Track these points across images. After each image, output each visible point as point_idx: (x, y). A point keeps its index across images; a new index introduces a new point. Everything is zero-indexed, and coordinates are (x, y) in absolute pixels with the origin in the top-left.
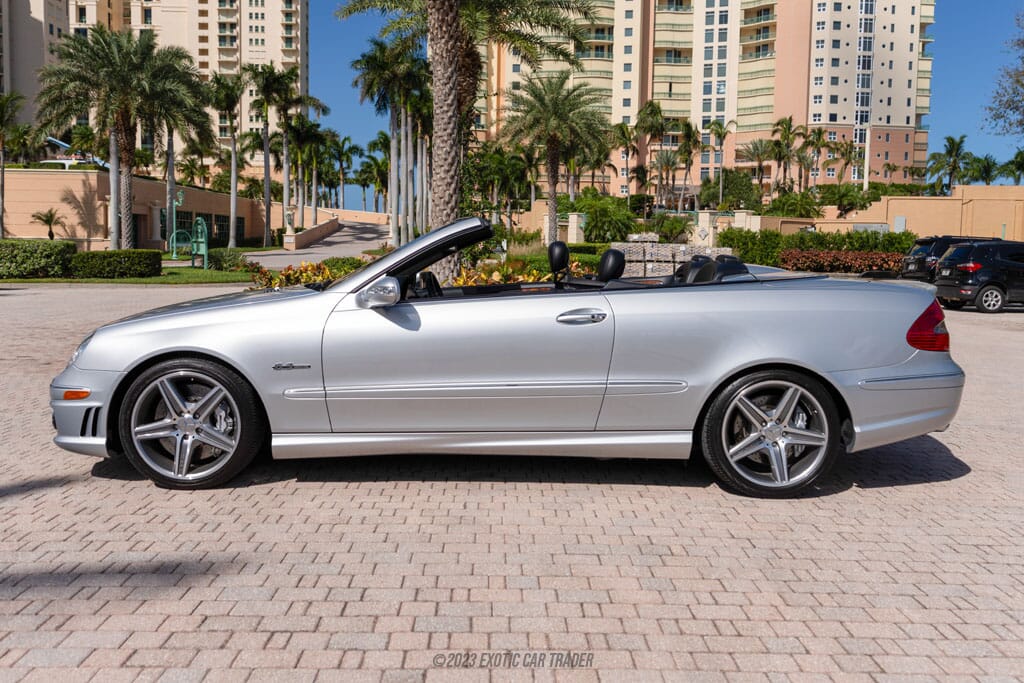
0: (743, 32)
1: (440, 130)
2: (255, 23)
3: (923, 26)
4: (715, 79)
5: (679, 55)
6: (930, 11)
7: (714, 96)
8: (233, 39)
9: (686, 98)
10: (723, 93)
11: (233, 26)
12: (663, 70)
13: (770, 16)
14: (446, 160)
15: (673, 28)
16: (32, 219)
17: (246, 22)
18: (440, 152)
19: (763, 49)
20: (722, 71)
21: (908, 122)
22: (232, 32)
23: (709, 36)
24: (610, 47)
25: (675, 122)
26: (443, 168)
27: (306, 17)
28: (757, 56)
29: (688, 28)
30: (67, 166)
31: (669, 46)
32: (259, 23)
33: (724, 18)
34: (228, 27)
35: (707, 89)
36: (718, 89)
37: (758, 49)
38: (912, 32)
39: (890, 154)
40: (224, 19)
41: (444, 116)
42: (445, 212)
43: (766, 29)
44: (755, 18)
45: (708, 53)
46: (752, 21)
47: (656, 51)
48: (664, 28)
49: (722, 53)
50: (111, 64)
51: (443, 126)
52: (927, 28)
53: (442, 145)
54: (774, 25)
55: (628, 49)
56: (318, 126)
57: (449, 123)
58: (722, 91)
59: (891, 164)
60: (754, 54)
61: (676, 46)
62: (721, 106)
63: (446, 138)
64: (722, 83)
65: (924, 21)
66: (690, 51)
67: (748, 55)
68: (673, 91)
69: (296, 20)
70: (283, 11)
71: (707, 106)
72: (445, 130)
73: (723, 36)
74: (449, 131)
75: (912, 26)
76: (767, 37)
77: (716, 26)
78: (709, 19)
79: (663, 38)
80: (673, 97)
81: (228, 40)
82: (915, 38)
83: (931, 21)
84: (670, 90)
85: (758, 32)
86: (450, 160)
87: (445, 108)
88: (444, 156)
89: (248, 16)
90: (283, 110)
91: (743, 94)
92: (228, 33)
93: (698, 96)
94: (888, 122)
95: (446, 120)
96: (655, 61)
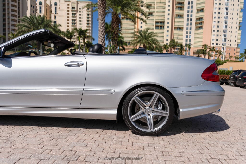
0: (196, 23)
1: (100, 33)
2: (80, 20)
3: (239, 23)
4: (189, 35)
5: (180, 29)
6: (241, 19)
7: (188, 39)
8: (75, 23)
9: (182, 39)
10: (191, 38)
11: (75, 20)
12: (176, 32)
13: (202, 20)
14: (101, 41)
15: (179, 22)
17: (78, 19)
18: (100, 39)
19: (201, 28)
20: (190, 33)
21: (235, 46)
22: (75, 21)
23: (188, 24)
24: (164, 26)
25: (179, 45)
27: (92, 18)
28: (199, 29)
29: (182, 22)
31: (178, 26)
32: (81, 20)
33: (191, 20)
34: (74, 20)
35: (187, 37)
36: (189, 37)
37: (199, 28)
38: (237, 24)
39: (230, 53)
40: (73, 19)
41: (101, 29)
43: (201, 23)
44: (199, 20)
45: (187, 29)
46: (198, 21)
47: (175, 28)
48: (176, 22)
49: (191, 28)
50: (34, 23)
51: (101, 32)
52: (240, 23)
53: (100, 37)
54: (203, 22)
55: (168, 27)
56: (92, 43)
58: (190, 37)
59: (231, 56)
60: (198, 29)
61: (180, 27)
62: (190, 41)
64: (190, 36)
65: (240, 21)
66: (183, 28)
67: (197, 29)
68: (179, 37)
69: (90, 19)
70: (87, 17)
71: (186, 41)
72: (101, 33)
73: (191, 24)
74: (102, 34)
75: (237, 23)
76: (202, 25)
77: (189, 22)
78: (188, 20)
79: (176, 25)
80: (179, 39)
81: (74, 24)
82: (237, 25)
83: (242, 21)
84: (178, 37)
85: (199, 23)
86: (103, 42)
87: (102, 27)
89: (79, 18)
90: (84, 39)
91: (195, 38)
92: (74, 22)
93: (184, 39)
94: (230, 45)
95: (102, 31)
96: (174, 30)
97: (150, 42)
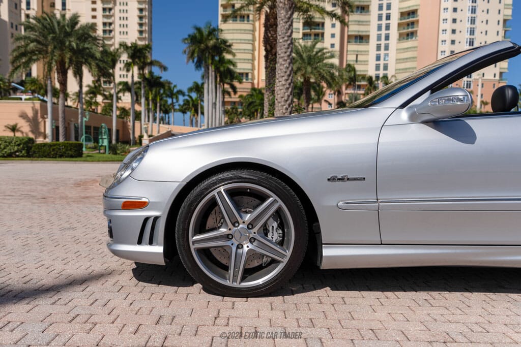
0: (400, 25)
1: (282, 53)
2: (122, 22)
3: (505, 21)
4: (382, 52)
5: (362, 39)
6: (509, 12)
7: (382, 62)
8: (110, 31)
9: (366, 62)
10: (387, 60)
11: (110, 24)
12: (353, 47)
13: (415, 15)
14: (286, 72)
15: (359, 23)
16: (4, 129)
17: (118, 22)
18: (282, 67)
19: (410, 35)
20: (387, 48)
21: (495, 77)
22: (110, 27)
23: (380, 28)
24: (323, 34)
25: (364, 77)
26: (284, 78)
27: (150, 19)
28: (407, 39)
29: (367, 23)
30: (23, 99)
31: (356, 33)
32: (125, 22)
33: (388, 17)
34: (108, 25)
35: (378, 58)
36: (385, 58)
37: (408, 35)
38: (498, 24)
39: (483, 96)
40: (106, 20)
41: (285, 43)
42: (285, 107)
43: (413, 23)
44: (406, 17)
45: (379, 38)
46: (405, 19)
47: (349, 36)
48: (353, 23)
49: (387, 38)
50: (54, 32)
51: (284, 50)
52: (507, 22)
53: (283, 63)
54: (418, 21)
55: (333, 36)
56: (161, 78)
57: (288, 48)
58: (386, 59)
59: (485, 101)
60: (405, 38)
61: (360, 34)
62: (386, 68)
63: (286, 58)
64: (386, 55)
65: (506, 18)
66: (368, 37)
67: (402, 38)
68: (359, 59)
69: (145, 21)
70: (138, 16)
71: (378, 68)
72: (286, 53)
73: (388, 27)
74: (288, 53)
75: (499, 21)
76: (413, 28)
77: (384, 22)
78: (380, 18)
79: (353, 29)
80: (358, 63)
81: (108, 32)
82: (500, 28)
83: (510, 18)
84: (357, 58)
85: (408, 25)
86: (288, 73)
88: (284, 70)
89: (119, 18)
90: (141, 68)
91: (398, 61)
92: (107, 28)
93: (372, 62)
94: (483, 76)
95: (286, 46)
96: (348, 42)
97: (324, 70)
